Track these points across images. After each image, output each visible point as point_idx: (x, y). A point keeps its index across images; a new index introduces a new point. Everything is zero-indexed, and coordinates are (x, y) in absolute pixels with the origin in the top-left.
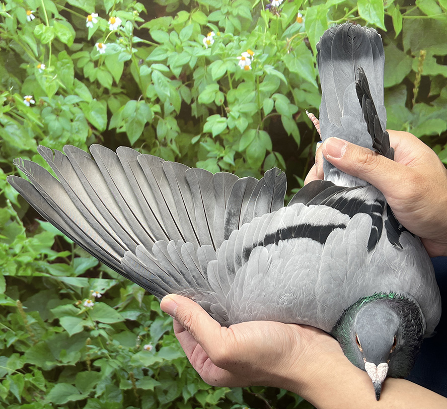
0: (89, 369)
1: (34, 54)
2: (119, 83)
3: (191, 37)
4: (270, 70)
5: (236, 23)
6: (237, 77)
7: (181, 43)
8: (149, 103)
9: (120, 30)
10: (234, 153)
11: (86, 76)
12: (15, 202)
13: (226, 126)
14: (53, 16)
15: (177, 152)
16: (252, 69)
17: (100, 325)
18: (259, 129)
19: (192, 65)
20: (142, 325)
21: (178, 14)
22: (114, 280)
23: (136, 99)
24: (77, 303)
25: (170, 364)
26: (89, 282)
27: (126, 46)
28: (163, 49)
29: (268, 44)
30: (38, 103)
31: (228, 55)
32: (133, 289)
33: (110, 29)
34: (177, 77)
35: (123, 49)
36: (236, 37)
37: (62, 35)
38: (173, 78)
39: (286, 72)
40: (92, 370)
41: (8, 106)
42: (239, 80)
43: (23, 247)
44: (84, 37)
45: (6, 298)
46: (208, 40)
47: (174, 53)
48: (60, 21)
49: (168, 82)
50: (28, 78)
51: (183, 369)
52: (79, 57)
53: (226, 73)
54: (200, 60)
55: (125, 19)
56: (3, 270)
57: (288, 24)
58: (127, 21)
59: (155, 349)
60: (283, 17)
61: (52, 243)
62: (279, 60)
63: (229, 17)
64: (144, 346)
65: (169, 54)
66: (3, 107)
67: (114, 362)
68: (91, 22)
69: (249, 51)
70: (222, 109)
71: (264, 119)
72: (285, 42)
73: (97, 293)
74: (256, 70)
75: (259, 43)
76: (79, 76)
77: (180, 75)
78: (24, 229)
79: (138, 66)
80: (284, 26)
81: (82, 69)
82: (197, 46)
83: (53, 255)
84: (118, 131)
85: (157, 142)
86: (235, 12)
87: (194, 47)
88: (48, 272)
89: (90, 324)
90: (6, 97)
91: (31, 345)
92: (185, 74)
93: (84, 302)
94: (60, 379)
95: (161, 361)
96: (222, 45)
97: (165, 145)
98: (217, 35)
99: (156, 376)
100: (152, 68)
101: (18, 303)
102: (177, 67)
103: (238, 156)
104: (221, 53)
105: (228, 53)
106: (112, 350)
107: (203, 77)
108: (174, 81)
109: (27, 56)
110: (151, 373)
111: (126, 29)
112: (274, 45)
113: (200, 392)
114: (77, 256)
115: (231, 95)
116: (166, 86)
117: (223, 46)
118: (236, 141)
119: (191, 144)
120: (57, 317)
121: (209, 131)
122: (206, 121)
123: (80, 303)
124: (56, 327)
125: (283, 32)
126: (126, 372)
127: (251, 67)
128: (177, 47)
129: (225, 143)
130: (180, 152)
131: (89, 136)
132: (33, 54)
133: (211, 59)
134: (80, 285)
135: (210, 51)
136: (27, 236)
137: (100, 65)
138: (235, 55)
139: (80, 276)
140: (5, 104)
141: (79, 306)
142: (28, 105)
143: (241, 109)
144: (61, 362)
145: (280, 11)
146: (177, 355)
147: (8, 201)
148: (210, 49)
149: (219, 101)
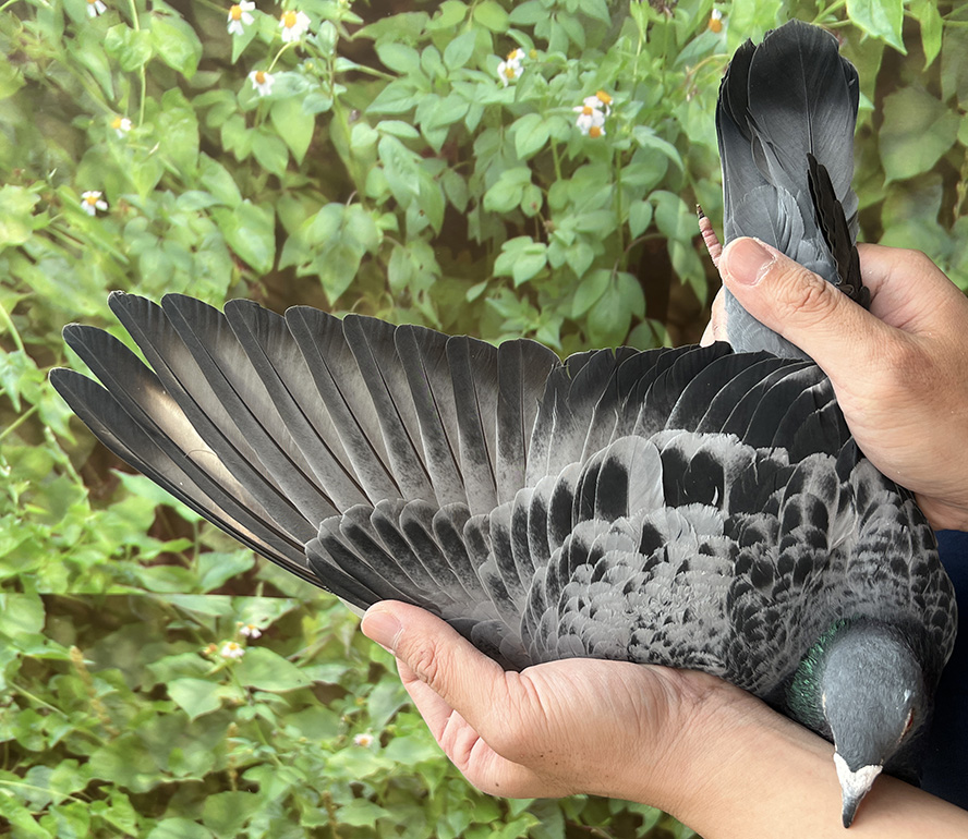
0: (234, 788)
1: (106, 95)
2: (303, 164)
3: (470, 60)
4: (646, 137)
5: (575, 29)
6: (572, 153)
7: (448, 72)
8: (372, 208)
9: (308, 42)
10: (561, 321)
11: (226, 147)
12: (64, 432)
13: (544, 262)
14: (149, 6)
15: (434, 319)
16: (607, 134)
17: (258, 696)
18: (619, 269)
19: (471, 124)
20: (351, 694)
21: (443, 6)
22: (288, 601)
23: (342, 199)
24: (207, 650)
25: (411, 772)
26: (232, 605)
27: (321, 79)
28: (406, 88)
29: (643, 78)
30: (115, 209)
31: (554, 103)
32: (332, 617)
33: (284, 40)
34: (437, 150)
35: (312, 87)
36: (573, 63)
37: (169, 50)
38: (427, 152)
39: (681, 141)
40: (239, 789)
41: (45, 214)
42: (576, 159)
43: (83, 532)
44: (222, 56)
45: (45, 643)
46: (509, 68)
47: (430, 97)
48: (165, 19)
49: (416, 161)
50: (91, 150)
51: (439, 782)
52: (211, 102)
53: (549, 140)
54: (490, 113)
55: (318, 15)
56: (38, 583)
57: (689, 34)
58: (323, 21)
59: (378, 743)
60: (680, 19)
61: (149, 521)
62: (666, 116)
63: (558, 17)
64: (353, 736)
65: (419, 98)
66: (31, 217)
67: (288, 771)
68: (239, 23)
69: (601, 94)
70: (537, 223)
71: (630, 247)
72: (682, 74)
73: (251, 628)
74: (616, 136)
75: (623, 76)
76: (211, 146)
77: (444, 147)
78: (85, 491)
79: (347, 126)
80: (681, 39)
81: (217, 132)
82: (483, 82)
83: (153, 547)
84: (301, 272)
85: (389, 297)
86: (572, 6)
87: (477, 82)
88: (140, 585)
89: (233, 693)
90: (40, 193)
91: (105, 741)
92: (454, 144)
93: (221, 648)
94: (169, 811)
95: (391, 767)
96: (540, 79)
97: (405, 303)
98: (531, 57)
99: (381, 798)
100: (380, 131)
101: (74, 652)
102: (438, 128)
103: (570, 328)
104: (539, 96)
105: (554, 97)
106: (284, 747)
107: (497, 151)
108: (430, 162)
109: (89, 98)
110: (369, 791)
111: (320, 37)
112: (657, 82)
113: (474, 827)
114: (205, 549)
115: (559, 192)
116: (410, 171)
117: (543, 81)
118: (565, 295)
119: (465, 302)
120: (161, 680)
121: (507, 274)
122: (500, 252)
123: (213, 650)
124: (160, 702)
125: (679, 52)
126: (315, 791)
127: (605, 130)
128: (437, 83)
129: (541, 299)
130: (441, 320)
131: (234, 285)
132: (102, 96)
133: (515, 111)
134: (214, 613)
135: (513, 93)
136: (93, 508)
137: (260, 122)
138: (569, 103)
139: (213, 592)
140: (38, 210)
141: (211, 656)
142: (92, 212)
143: (578, 224)
144: (171, 775)
145: (674, 5)
146: (425, 755)
147: (48, 430)
148: (513, 89)
149: (530, 205)
